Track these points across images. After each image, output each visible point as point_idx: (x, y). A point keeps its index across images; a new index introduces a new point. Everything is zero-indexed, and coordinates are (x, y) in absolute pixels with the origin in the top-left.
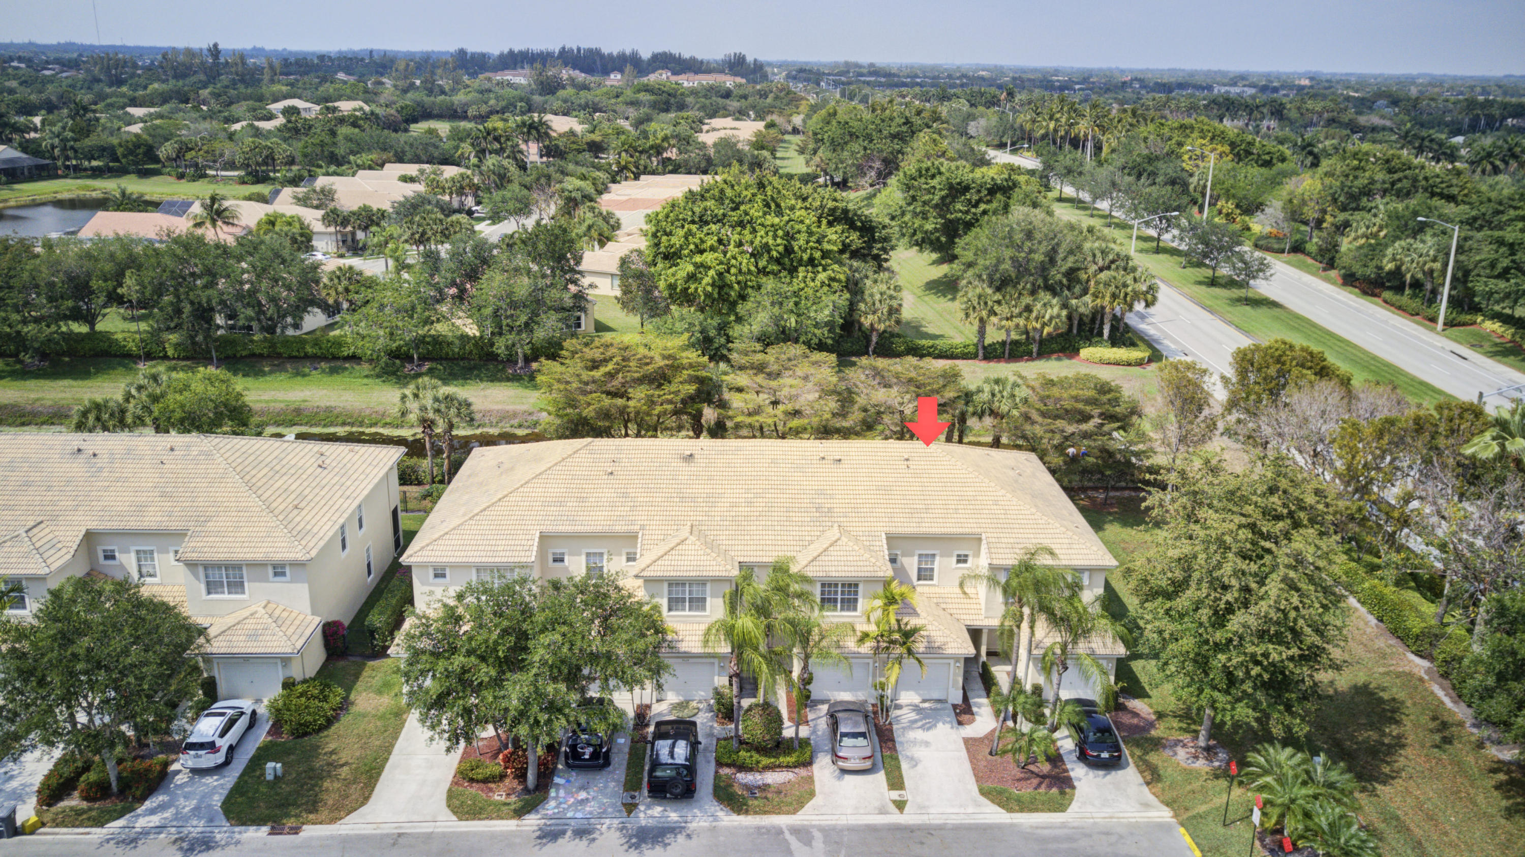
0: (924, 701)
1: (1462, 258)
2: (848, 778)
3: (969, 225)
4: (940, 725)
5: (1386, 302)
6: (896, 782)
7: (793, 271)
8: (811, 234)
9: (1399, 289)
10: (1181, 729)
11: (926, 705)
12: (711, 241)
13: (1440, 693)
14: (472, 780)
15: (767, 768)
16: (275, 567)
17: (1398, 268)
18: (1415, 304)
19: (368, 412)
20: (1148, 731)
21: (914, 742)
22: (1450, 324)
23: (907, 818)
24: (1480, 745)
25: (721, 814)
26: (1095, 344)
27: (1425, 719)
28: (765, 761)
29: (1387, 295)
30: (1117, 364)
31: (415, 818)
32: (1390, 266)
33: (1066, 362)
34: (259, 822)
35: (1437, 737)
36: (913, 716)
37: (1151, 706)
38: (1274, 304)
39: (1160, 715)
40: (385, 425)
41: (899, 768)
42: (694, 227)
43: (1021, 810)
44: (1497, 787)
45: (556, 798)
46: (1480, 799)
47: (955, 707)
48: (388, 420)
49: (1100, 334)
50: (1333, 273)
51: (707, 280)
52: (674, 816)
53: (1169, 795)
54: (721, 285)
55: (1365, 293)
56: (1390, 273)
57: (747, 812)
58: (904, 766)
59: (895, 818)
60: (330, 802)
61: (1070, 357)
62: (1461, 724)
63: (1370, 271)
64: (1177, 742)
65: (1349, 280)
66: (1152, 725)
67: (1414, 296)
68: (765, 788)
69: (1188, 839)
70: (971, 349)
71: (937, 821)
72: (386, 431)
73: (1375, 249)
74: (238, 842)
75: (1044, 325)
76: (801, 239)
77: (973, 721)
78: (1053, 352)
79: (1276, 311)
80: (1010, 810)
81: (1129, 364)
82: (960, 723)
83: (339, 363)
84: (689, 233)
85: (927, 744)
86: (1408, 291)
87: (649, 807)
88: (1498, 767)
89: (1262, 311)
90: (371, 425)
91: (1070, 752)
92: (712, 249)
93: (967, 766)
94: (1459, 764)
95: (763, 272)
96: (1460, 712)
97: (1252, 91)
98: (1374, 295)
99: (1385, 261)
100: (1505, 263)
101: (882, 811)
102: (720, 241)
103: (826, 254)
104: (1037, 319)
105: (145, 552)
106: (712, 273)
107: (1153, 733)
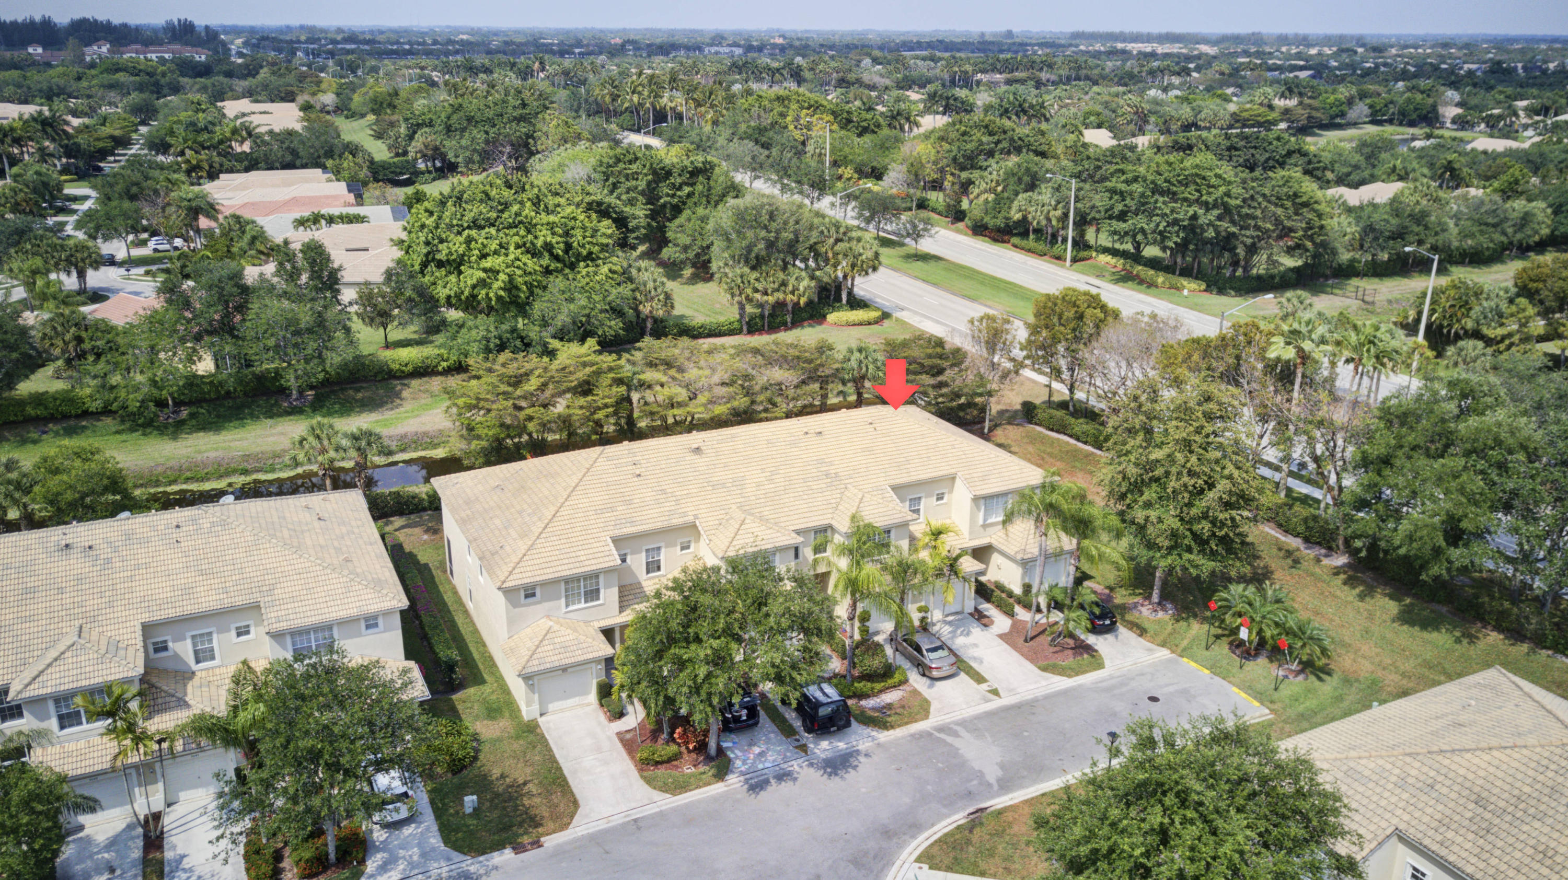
0: (948, 616)
1: (1079, 205)
2: (939, 684)
3: (677, 210)
4: (973, 631)
5: (1015, 246)
6: (979, 679)
7: (572, 266)
8: (584, 228)
9: (1025, 234)
11: (952, 619)
12: (494, 246)
13: (1273, 532)
14: (657, 763)
15: (881, 691)
16: (367, 619)
17: (1025, 218)
18: (1041, 246)
19: (160, 469)
21: (965, 646)
22: (1075, 260)
23: (1006, 700)
24: (1318, 561)
25: (874, 733)
26: (839, 309)
27: (1274, 551)
28: (878, 686)
29: (1015, 240)
30: (860, 324)
31: (634, 805)
32: (1017, 216)
33: (819, 328)
34: (498, 846)
35: (1289, 561)
36: (949, 629)
38: (937, 258)
39: (1112, 589)
40: (187, 480)
41: (972, 668)
42: (473, 233)
43: (1077, 674)
44: (1345, 583)
45: (737, 757)
46: (1338, 593)
47: (972, 616)
48: (189, 474)
49: (840, 300)
50: (961, 225)
51: (497, 285)
52: (841, 745)
53: (1160, 639)
54: (511, 287)
55: (995, 240)
56: (1019, 221)
57: (892, 727)
58: (974, 665)
59: (996, 703)
60: (546, 814)
61: (820, 323)
62: (1298, 549)
63: (1000, 222)
64: (1136, 605)
65: (979, 229)
66: (1110, 596)
67: (1037, 240)
68: (889, 706)
69: (1193, 664)
70: (736, 325)
71: (1029, 696)
72: (194, 487)
73: (1001, 203)
74: (496, 868)
75: (800, 296)
76: (578, 233)
77: (993, 622)
78: (803, 320)
79: (941, 263)
80: (1070, 676)
81: (869, 323)
82: (986, 626)
83: (72, 422)
84: (469, 240)
85: (976, 646)
86: (1032, 236)
87: (816, 744)
88: (1337, 572)
89: (933, 263)
90: (171, 483)
92: (496, 253)
94: (1312, 575)
95: (547, 271)
96: (1294, 542)
97: (738, 51)
98: (1003, 242)
99: (1013, 212)
100: (1119, 207)
101: (988, 701)
102: (501, 246)
103: (604, 248)
104: (793, 293)
105: (202, 635)
106: (502, 277)
107: (1117, 602)
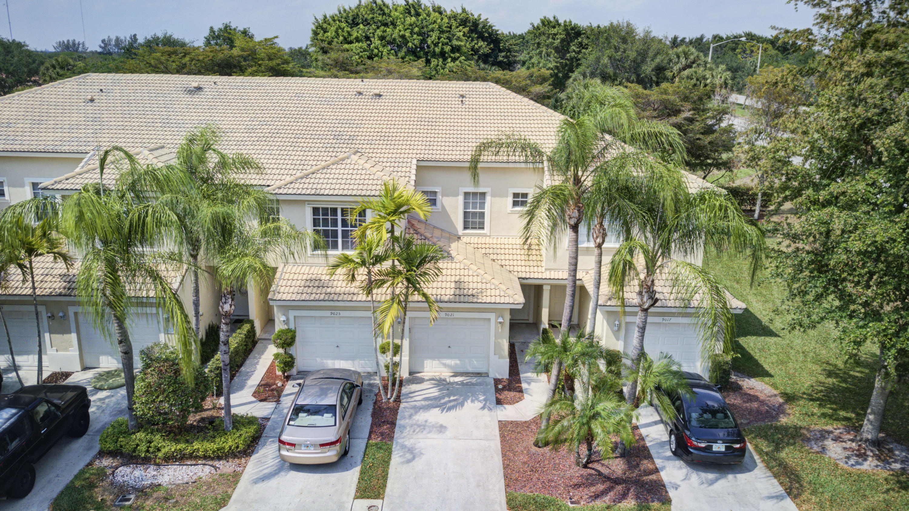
0: (456, 375)
4: (468, 404)
6: (373, 487)
10: (824, 415)
11: (458, 379)
20: (776, 418)
36: (434, 392)
37: (775, 386)
39: (790, 398)
41: (386, 463)
47: (497, 381)
58: (396, 459)
64: (823, 435)
66: (780, 410)
77: (520, 399)
82: (499, 402)
85: (442, 428)
91: (662, 444)
93: (497, 461)
107: (784, 420)
